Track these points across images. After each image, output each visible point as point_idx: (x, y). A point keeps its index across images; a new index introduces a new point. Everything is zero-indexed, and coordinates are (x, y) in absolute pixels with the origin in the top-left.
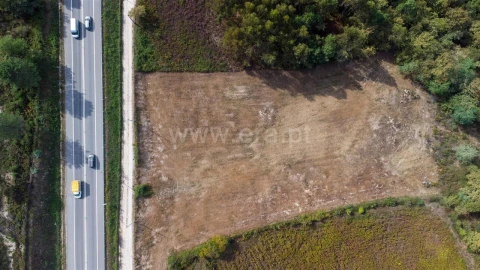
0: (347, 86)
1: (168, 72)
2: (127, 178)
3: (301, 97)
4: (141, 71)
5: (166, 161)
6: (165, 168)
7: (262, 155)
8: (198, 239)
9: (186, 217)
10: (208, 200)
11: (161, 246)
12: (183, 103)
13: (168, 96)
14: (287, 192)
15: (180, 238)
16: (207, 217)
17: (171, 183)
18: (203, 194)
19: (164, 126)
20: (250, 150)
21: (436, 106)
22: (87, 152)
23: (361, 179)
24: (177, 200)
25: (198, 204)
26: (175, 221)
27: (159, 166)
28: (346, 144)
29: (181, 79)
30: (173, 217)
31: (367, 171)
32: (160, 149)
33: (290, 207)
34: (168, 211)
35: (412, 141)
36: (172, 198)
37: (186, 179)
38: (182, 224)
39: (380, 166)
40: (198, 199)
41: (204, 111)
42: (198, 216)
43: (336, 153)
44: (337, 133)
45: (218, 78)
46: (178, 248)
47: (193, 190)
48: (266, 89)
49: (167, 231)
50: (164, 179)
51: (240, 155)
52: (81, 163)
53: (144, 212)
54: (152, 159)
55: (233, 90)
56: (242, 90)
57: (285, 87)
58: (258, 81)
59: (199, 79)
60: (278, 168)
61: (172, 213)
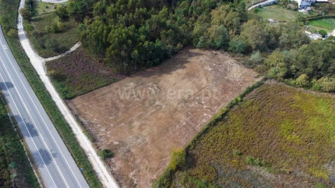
0: (182, 63)
1: (84, 94)
2: (90, 152)
3: (165, 75)
4: (67, 99)
5: (111, 134)
6: (113, 138)
7: (166, 105)
8: (164, 164)
9: (147, 157)
10: (153, 141)
11: (142, 183)
12: (103, 103)
13: (92, 104)
14: (196, 112)
15: (151, 170)
16: (160, 150)
17: (122, 144)
18: (148, 139)
19: (98, 118)
20: (157, 105)
21: (227, 53)
22: (51, 151)
23: (225, 90)
24: (133, 150)
25: (149, 146)
26: (141, 163)
27: (108, 139)
28: (204, 81)
29: (94, 94)
30: (138, 161)
31: (225, 85)
32: (103, 130)
33: (203, 118)
34: (132, 159)
35: (231, 67)
36: (129, 151)
37: (131, 137)
38: (147, 162)
39: (228, 81)
40: (147, 144)
41: (117, 102)
42: (154, 152)
43: (203, 86)
44: (195, 79)
45: (115, 85)
46: (155, 177)
47: (139, 141)
48: (144, 79)
49: (139, 171)
50: (116, 143)
51: (154, 110)
52: (50, 159)
53: (115, 166)
54: (101, 137)
55: (128, 86)
56: (132, 84)
57: (154, 75)
58: (137, 78)
59: (105, 90)
60: (180, 106)
61: (135, 159)
